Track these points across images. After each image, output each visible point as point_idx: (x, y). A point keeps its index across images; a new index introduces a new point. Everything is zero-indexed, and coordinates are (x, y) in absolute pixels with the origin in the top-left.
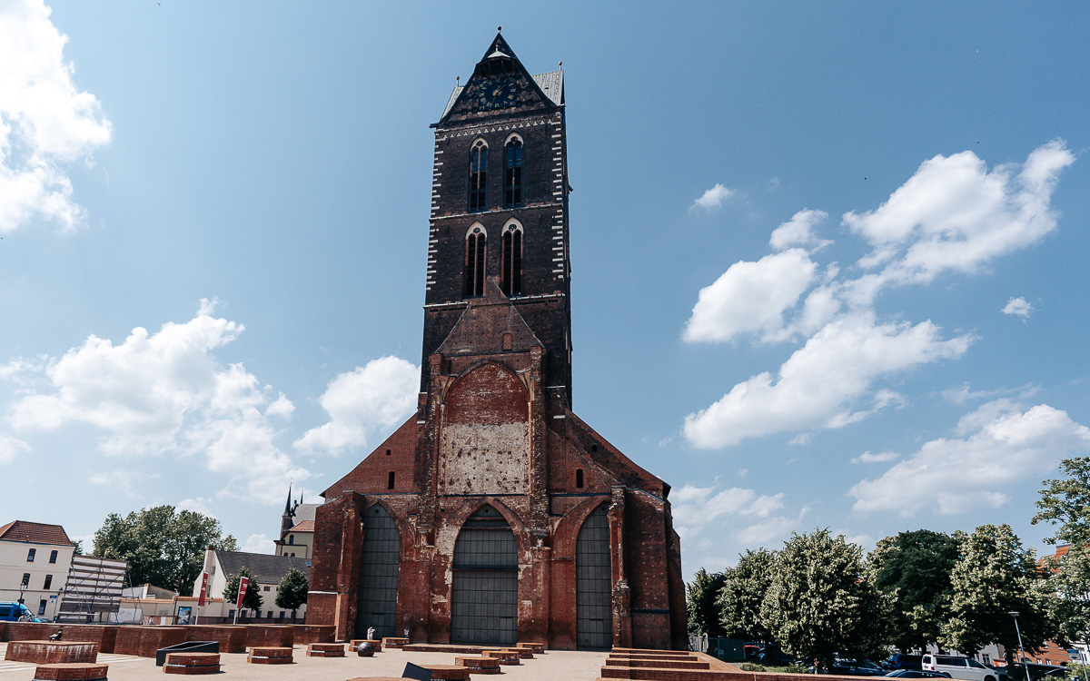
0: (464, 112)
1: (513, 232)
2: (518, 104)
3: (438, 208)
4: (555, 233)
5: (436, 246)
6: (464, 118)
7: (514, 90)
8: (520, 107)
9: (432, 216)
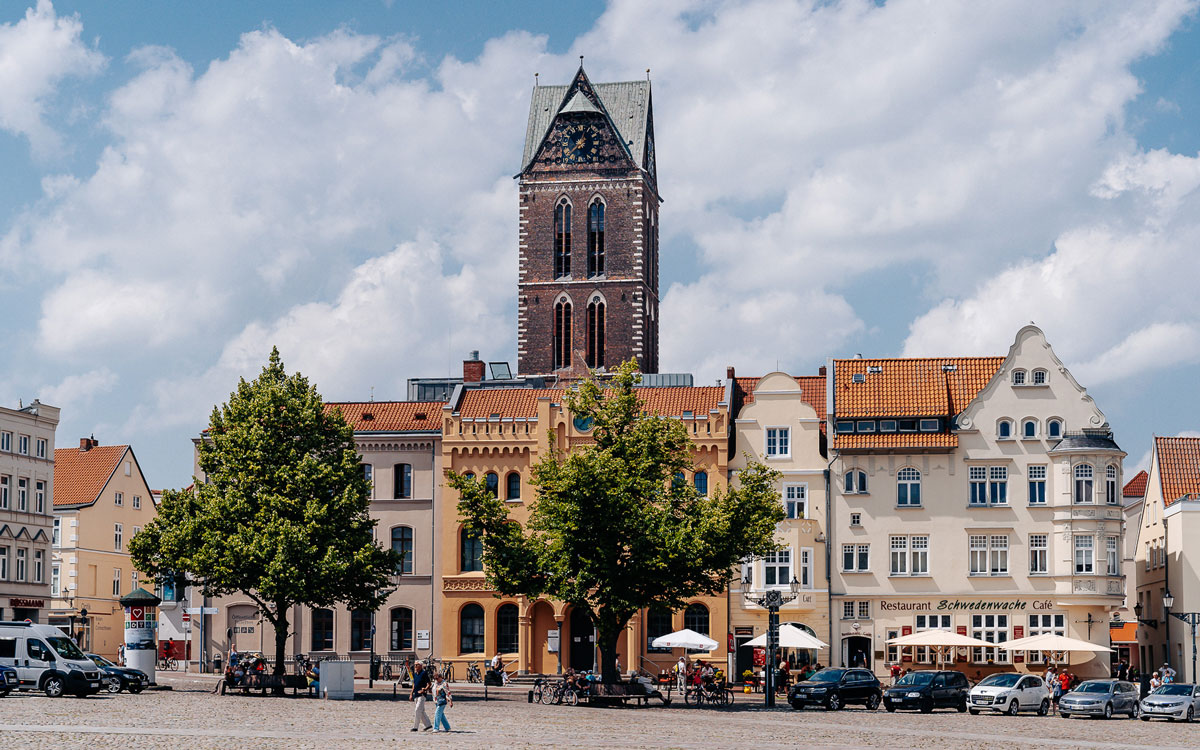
0: (548, 161)
1: (597, 305)
2: (602, 159)
3: (525, 272)
4: (634, 310)
5: (526, 314)
6: (547, 169)
7: (596, 143)
8: (603, 162)
9: (521, 281)
